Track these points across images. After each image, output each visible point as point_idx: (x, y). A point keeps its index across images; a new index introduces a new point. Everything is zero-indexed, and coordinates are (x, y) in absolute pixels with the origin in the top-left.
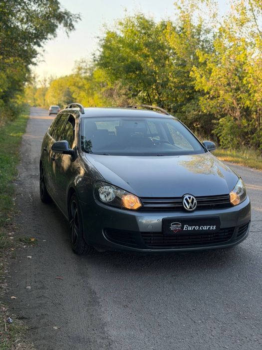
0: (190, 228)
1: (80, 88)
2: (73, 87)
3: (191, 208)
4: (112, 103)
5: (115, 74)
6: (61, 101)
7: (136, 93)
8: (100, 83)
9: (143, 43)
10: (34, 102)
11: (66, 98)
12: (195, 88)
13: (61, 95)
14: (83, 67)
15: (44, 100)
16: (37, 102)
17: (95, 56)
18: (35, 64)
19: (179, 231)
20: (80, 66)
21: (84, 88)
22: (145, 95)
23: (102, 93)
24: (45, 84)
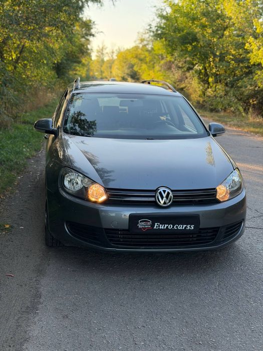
0: (162, 227)
1: (141, 60)
2: (135, 59)
3: (165, 203)
4: (171, 76)
5: (171, 46)
6: (124, 73)
7: (192, 66)
8: (160, 55)
9: (200, 12)
10: (101, 75)
11: (129, 71)
12: (250, 61)
13: (125, 67)
14: (146, 39)
15: (111, 72)
16: (104, 75)
17: (152, 27)
18: (93, 35)
19: (148, 229)
20: (143, 37)
21: (146, 60)
22: (201, 68)
23: (161, 66)
24: (112, 56)
